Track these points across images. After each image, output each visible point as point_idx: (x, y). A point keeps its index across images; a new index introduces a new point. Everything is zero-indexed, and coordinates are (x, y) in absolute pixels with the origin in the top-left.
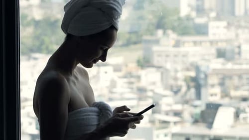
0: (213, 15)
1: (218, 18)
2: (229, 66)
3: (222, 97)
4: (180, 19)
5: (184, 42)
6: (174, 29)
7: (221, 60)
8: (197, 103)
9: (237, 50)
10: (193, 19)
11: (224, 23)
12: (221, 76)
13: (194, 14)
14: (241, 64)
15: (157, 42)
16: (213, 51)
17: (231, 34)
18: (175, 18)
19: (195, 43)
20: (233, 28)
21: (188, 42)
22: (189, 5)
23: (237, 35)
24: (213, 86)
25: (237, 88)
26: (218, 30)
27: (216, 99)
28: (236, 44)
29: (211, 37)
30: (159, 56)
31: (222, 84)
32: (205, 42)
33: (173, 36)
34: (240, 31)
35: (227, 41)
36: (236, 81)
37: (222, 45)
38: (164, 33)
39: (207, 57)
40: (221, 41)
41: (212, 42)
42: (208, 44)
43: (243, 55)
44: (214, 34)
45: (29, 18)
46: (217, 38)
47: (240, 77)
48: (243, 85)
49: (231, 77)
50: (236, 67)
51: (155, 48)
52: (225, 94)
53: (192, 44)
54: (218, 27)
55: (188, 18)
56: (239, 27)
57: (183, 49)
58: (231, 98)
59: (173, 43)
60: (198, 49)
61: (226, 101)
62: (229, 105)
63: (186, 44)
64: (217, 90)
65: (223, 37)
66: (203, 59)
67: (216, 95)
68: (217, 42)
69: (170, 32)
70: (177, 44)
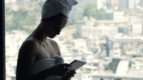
0: (116, 8)
1: (119, 10)
2: (126, 37)
3: (121, 55)
4: (97, 10)
5: (99, 24)
6: (94, 16)
7: (121, 34)
8: (107, 58)
9: (130, 28)
10: (104, 11)
11: (123, 13)
12: (120, 43)
13: (105, 8)
14: (132, 36)
15: (84, 24)
16: (116, 29)
17: (127, 19)
18: (95, 9)
19: (106, 24)
20: (128, 16)
21: (102, 23)
22: (102, 3)
23: (130, 20)
24: (116, 49)
25: (130, 50)
26: (119, 17)
27: (118, 56)
28: (129, 25)
29: (115, 21)
30: (85, 31)
31: (121, 48)
32: (112, 23)
33: (93, 20)
34: (131, 17)
35: (125, 23)
36: (129, 46)
37: (121, 26)
38: (88, 18)
39: (113, 32)
40: (121, 23)
41: (115, 24)
42: (113, 25)
43: (134, 31)
44: (117, 19)
45: (10, 10)
46: (118, 21)
47: (132, 43)
48: (133, 48)
49: (126, 44)
50: (130, 38)
51: (83, 27)
52: (123, 53)
53: (104, 25)
54: (119, 15)
55: (102, 10)
56: (131, 15)
57: (99, 28)
58: (127, 55)
59: (93, 24)
60: (107, 27)
61: (124, 57)
62: (126, 60)
63: (101, 25)
64: (119, 51)
65: (122, 21)
66: (111, 33)
67: (118, 54)
68: (118, 23)
69: (91, 18)
70: (96, 25)
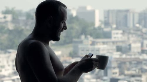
0: (114, 26)
1: (117, 28)
2: (124, 56)
3: (120, 75)
4: (95, 29)
5: (97, 43)
6: (91, 35)
7: (119, 53)
8: (105, 78)
9: (128, 47)
10: (102, 29)
11: (121, 32)
12: (119, 62)
13: (103, 26)
14: (131, 55)
15: (81, 42)
16: (115, 47)
17: (125, 38)
18: (92, 28)
19: (104, 43)
20: (126, 34)
21: (99, 42)
22: (100, 21)
23: (129, 38)
24: (114, 68)
25: (128, 69)
26: (117, 35)
27: (117, 76)
28: (128, 43)
29: (113, 39)
30: (83, 50)
31: (119, 67)
32: (109, 42)
33: (91, 39)
34: (130, 36)
35: (123, 42)
36: (128, 65)
37: (120, 44)
38: (86, 37)
39: (111, 51)
40: (119, 42)
41: (113, 42)
42: (111, 44)
43: (132, 50)
44: (115, 38)
45: (6, 29)
46: (116, 40)
47: (130, 63)
48: (132, 68)
49: (124, 63)
50: (128, 57)
51: (80, 46)
52: (121, 73)
53: (102, 44)
54: (117, 34)
55: (100, 28)
56: (129, 33)
57: (96, 47)
58: (125, 75)
59: (90, 42)
60: (105, 46)
61: (122, 77)
62: (124, 80)
63: (99, 44)
64: (117, 70)
65: (120, 39)
66: (109, 52)
67: (116, 73)
68: (117, 42)
69: (89, 36)
70: (93, 44)
